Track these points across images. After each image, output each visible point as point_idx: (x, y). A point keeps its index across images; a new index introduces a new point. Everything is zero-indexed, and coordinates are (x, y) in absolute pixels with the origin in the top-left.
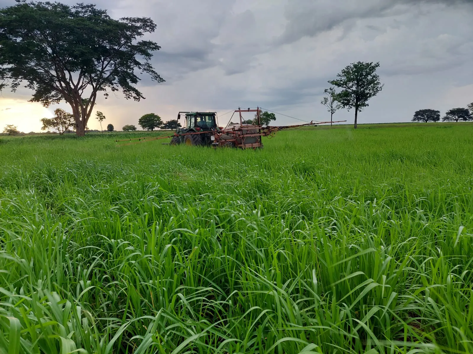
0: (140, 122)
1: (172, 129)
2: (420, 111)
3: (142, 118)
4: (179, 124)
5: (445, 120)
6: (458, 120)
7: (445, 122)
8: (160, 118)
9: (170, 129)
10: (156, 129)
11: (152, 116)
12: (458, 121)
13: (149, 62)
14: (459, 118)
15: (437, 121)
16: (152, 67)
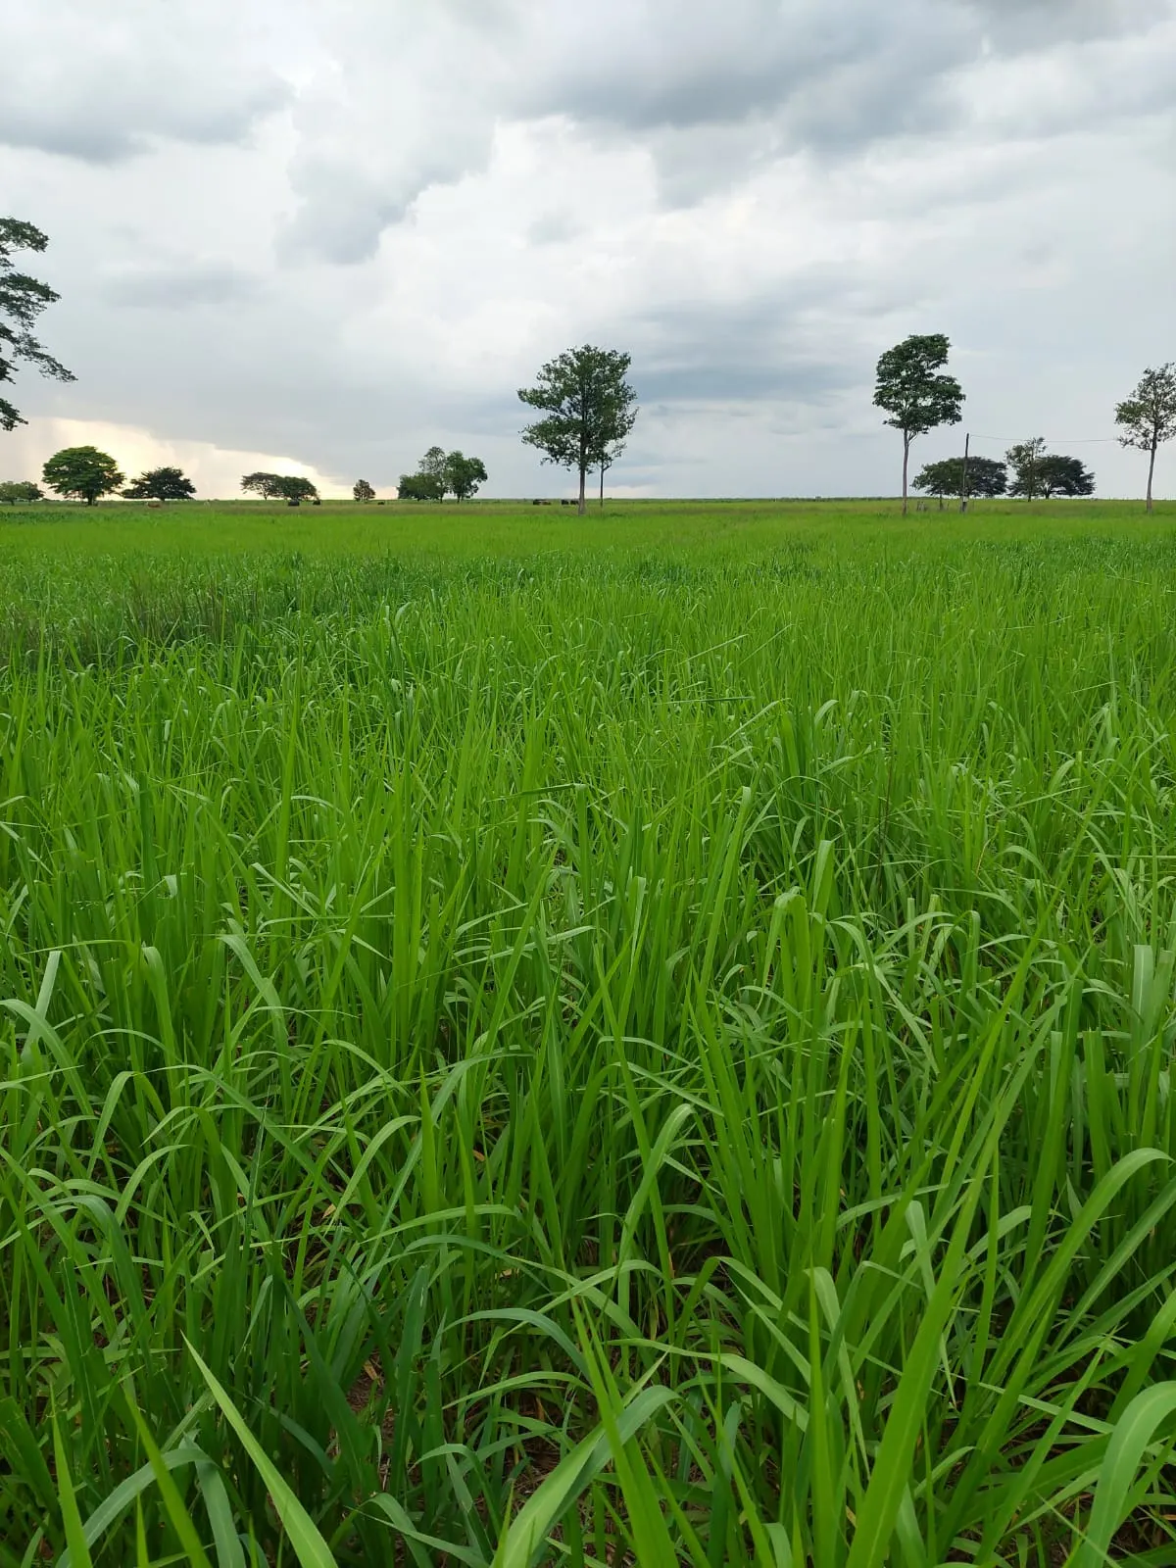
0: (47, 473)
1: (162, 498)
2: (952, 460)
3: (52, 460)
4: (187, 481)
5: (1016, 493)
6: (1050, 492)
7: (1017, 497)
8: (113, 462)
9: (155, 499)
10: (107, 497)
11: (87, 455)
12: (1051, 496)
13: (32, 332)
14: (1053, 487)
15: (996, 496)
16: (37, 346)
